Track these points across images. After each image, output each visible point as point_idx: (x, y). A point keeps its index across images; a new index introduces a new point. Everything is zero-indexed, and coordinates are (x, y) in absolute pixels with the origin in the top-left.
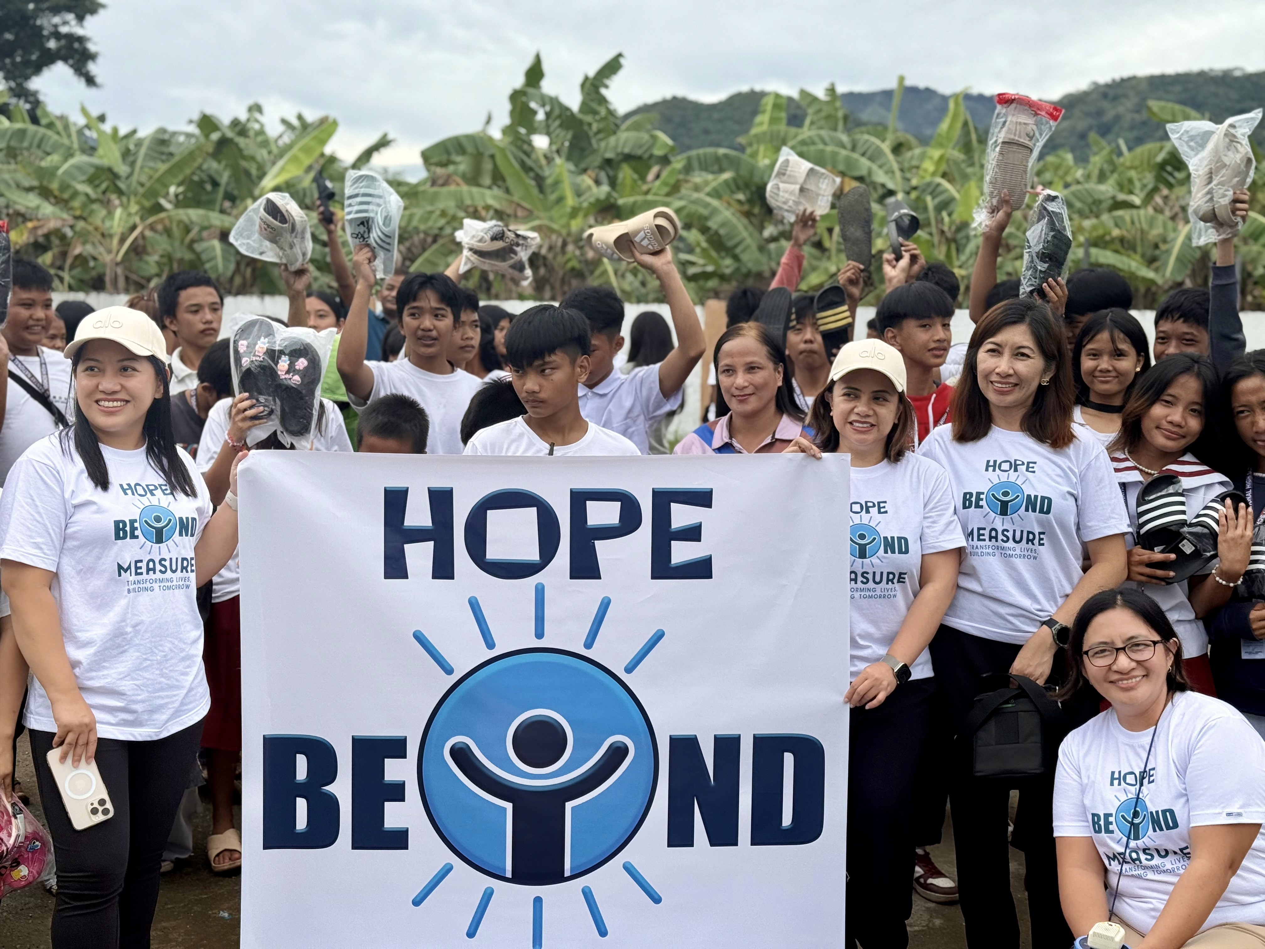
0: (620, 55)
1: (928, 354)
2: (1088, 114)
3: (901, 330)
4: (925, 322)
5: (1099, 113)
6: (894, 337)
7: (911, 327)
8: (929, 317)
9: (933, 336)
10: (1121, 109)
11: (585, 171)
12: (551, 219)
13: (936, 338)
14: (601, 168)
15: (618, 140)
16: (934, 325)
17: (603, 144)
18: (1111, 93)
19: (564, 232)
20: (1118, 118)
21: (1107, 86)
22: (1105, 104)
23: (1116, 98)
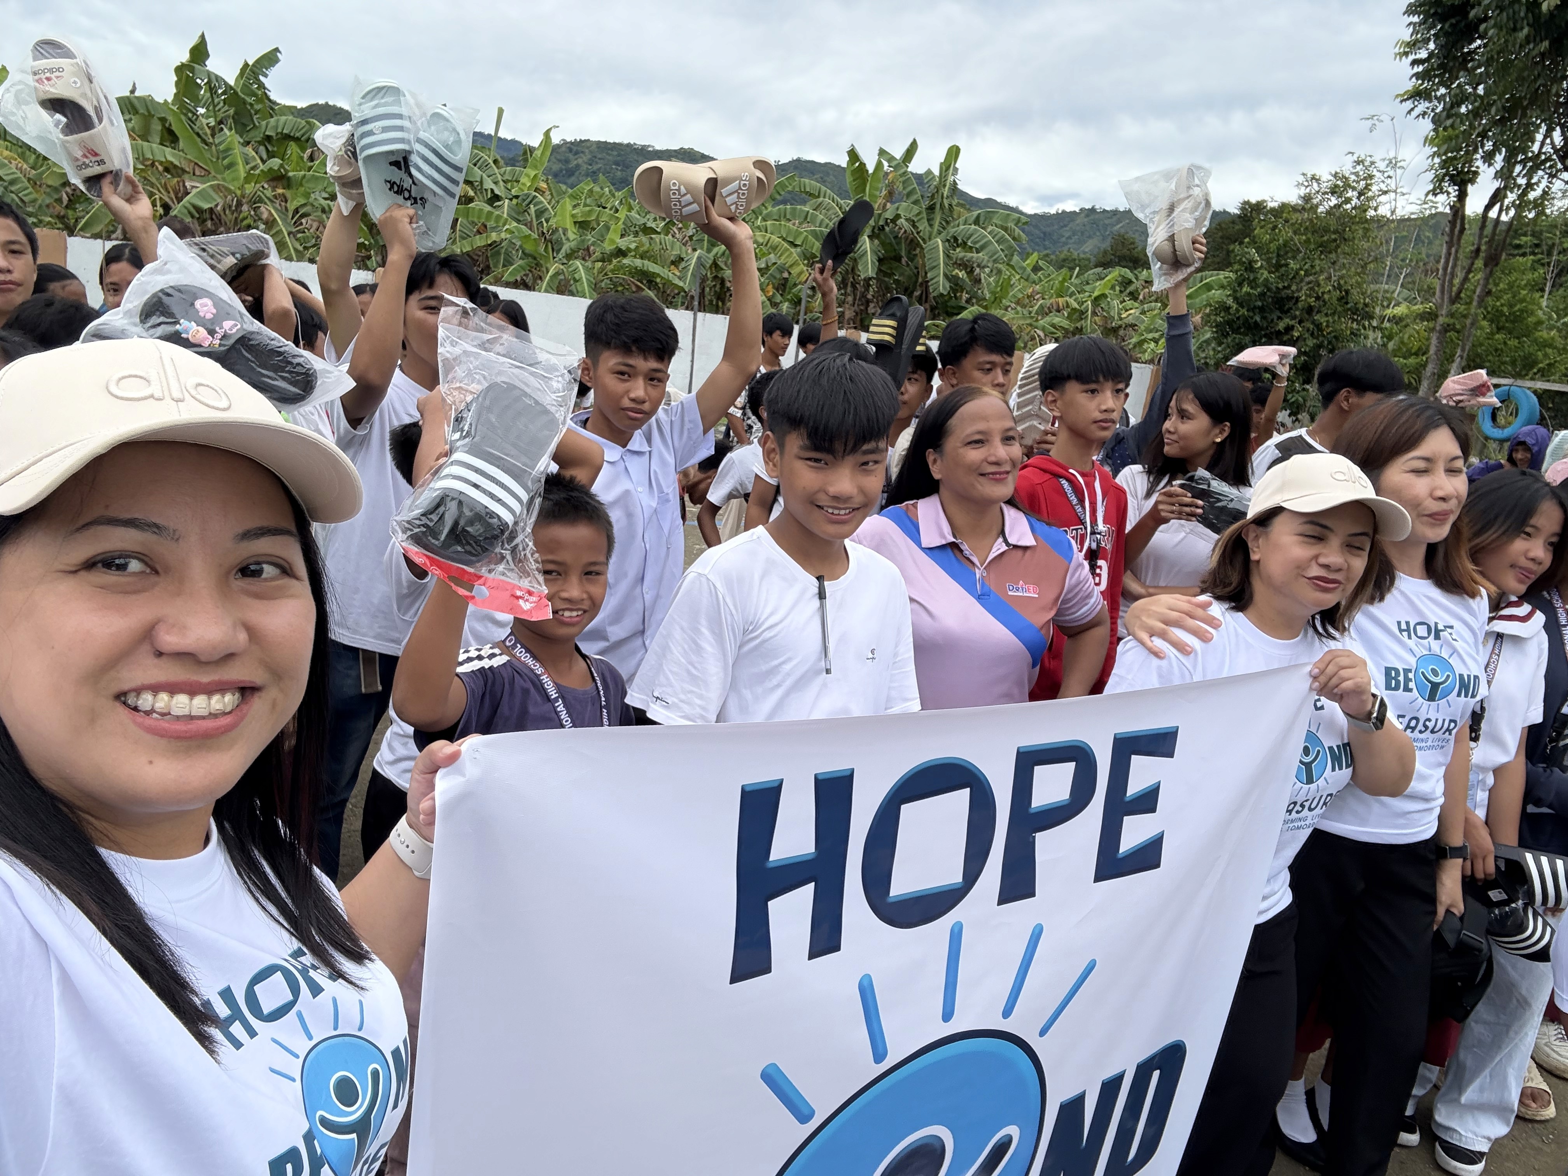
0: (277, 50)
1: (1094, 427)
2: (560, 161)
3: (1063, 393)
4: (1093, 386)
5: (567, 161)
6: (1055, 401)
7: (1074, 392)
8: (1097, 381)
9: (1100, 405)
10: (580, 161)
11: (248, 143)
12: (224, 180)
13: (1104, 407)
14: (260, 143)
15: (278, 121)
16: (1103, 391)
17: (264, 123)
18: (575, 149)
19: (239, 192)
20: (578, 166)
21: (571, 143)
22: (571, 156)
23: (576, 153)
